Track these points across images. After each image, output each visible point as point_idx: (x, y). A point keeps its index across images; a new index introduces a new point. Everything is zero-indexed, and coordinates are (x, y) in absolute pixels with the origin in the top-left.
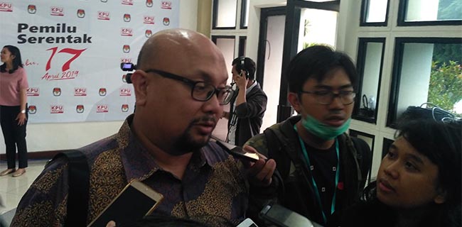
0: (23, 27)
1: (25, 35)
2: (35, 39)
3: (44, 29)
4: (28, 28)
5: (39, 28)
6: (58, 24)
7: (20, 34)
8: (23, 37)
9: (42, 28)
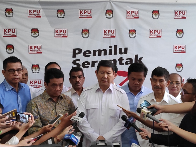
0: (77, 51)
1: (79, 60)
2: (88, 63)
3: (97, 53)
4: (82, 53)
5: (92, 52)
6: (111, 47)
7: (75, 59)
8: (77, 62)
9: (95, 52)
